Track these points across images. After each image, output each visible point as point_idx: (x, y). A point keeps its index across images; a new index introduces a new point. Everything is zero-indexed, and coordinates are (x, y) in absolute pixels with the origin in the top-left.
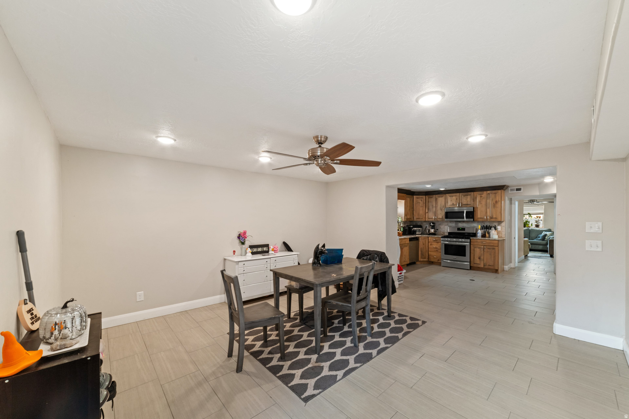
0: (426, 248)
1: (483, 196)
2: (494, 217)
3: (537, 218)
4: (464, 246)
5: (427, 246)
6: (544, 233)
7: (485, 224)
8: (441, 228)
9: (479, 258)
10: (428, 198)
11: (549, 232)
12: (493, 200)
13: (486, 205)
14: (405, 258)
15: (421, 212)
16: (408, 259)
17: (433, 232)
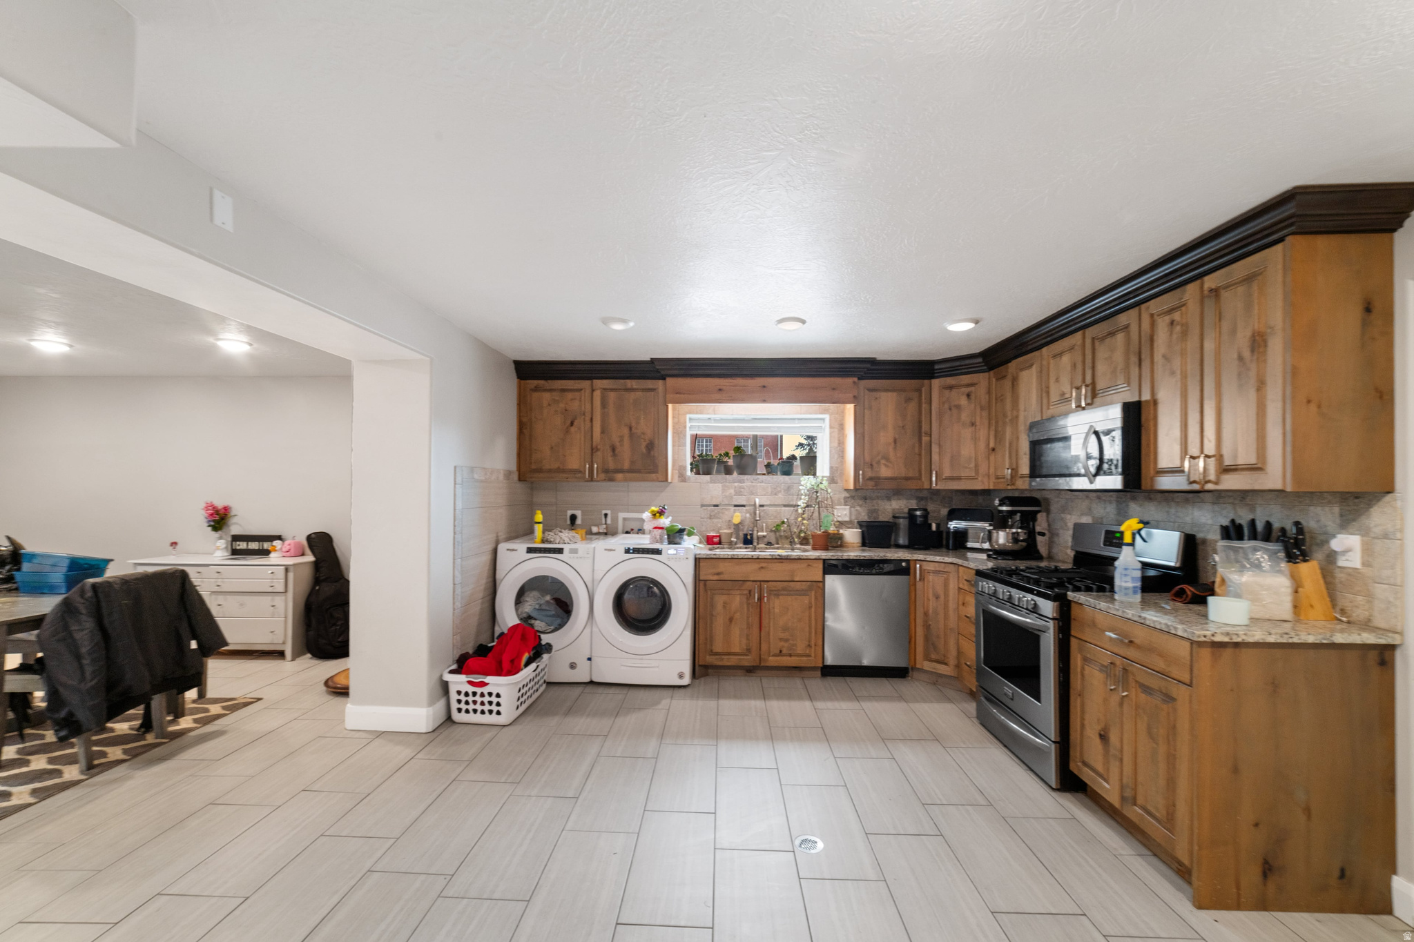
0: (946, 617)
1: (1185, 321)
2: (1242, 460)
5: (952, 605)
9: (1102, 737)
12: (1234, 332)
14: (791, 642)
15: (967, 450)
16: (813, 646)
17: (1004, 545)
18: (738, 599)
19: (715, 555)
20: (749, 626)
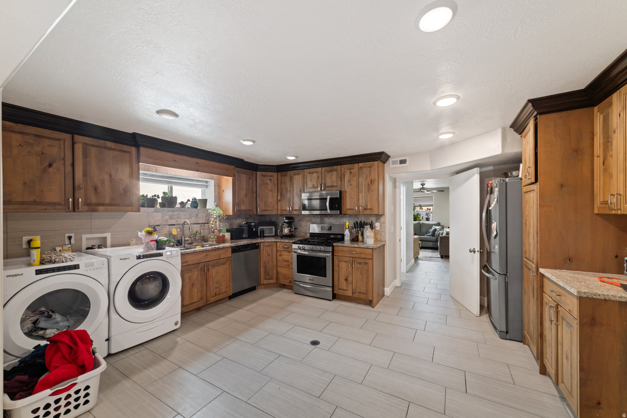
0: (272, 262)
1: (354, 172)
2: (368, 207)
3: (428, 210)
4: (324, 259)
5: (274, 257)
6: (434, 228)
7: (360, 219)
8: (302, 225)
9: (346, 280)
10: (281, 176)
11: (439, 226)
12: (366, 178)
13: (358, 186)
14: (220, 288)
15: (270, 200)
16: (228, 287)
17: (287, 233)
18: (196, 273)
19: (185, 252)
20: (202, 286)
